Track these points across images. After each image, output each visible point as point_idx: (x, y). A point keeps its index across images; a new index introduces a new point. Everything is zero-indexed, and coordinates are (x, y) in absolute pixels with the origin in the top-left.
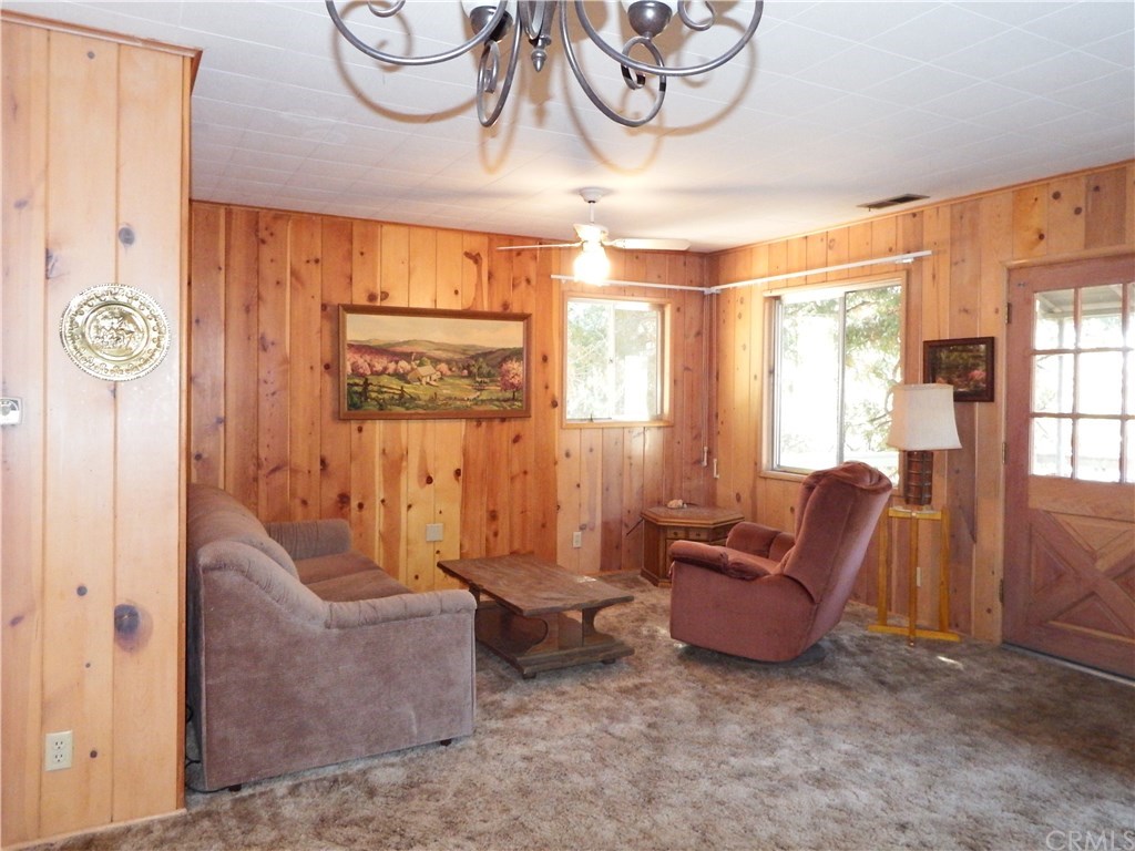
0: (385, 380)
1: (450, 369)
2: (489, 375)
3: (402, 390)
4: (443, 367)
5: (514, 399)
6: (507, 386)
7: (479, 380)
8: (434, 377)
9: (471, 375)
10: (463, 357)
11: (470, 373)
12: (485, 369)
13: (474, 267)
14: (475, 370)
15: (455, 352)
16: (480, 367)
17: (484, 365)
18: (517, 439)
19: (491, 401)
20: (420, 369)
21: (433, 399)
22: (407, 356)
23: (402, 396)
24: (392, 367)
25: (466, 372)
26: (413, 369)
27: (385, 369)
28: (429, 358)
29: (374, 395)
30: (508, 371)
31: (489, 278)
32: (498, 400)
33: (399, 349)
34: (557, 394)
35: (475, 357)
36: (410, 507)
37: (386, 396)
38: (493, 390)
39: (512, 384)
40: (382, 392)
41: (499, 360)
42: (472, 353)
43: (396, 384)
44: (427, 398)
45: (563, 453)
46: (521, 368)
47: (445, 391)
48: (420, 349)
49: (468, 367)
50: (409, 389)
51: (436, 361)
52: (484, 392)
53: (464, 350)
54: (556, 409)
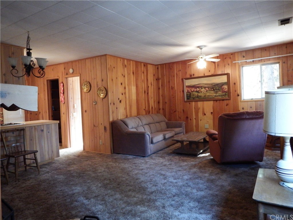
0: (194, 93)
1: (209, 89)
2: (218, 89)
3: (198, 95)
4: (207, 89)
5: (225, 95)
6: (223, 92)
7: (216, 91)
8: (205, 91)
9: (214, 90)
10: (211, 86)
11: (213, 89)
13: (214, 64)
14: (215, 89)
15: (209, 85)
16: (216, 88)
17: (217, 87)
18: (227, 105)
19: (219, 96)
20: (201, 90)
21: (205, 96)
22: (198, 87)
23: (198, 96)
24: (195, 90)
25: (212, 89)
26: (200, 90)
27: (194, 90)
28: (203, 87)
29: (192, 96)
30: (224, 88)
31: (218, 66)
32: (221, 95)
33: (196, 86)
34: (239, 93)
35: (215, 86)
36: (201, 120)
37: (194, 96)
38: (220, 93)
39: (225, 91)
40: (193, 96)
41: (221, 85)
42: (214, 85)
43: (196, 94)
44: (203, 96)
45: (242, 108)
46: (227, 87)
47: (208, 94)
48: (201, 85)
49: (213, 88)
50: (199, 94)
51: (205, 88)
52: (217, 94)
53: (212, 84)
54: (239, 97)
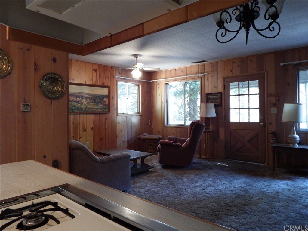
0: (73, 103)
1: (90, 100)
2: (100, 102)
3: (78, 106)
4: (88, 99)
5: (106, 108)
7: (97, 103)
8: (86, 102)
10: (93, 97)
11: (95, 101)
12: (99, 100)
13: (95, 73)
14: (96, 101)
15: (91, 96)
16: (97, 100)
17: (98, 99)
19: (100, 109)
20: (82, 100)
21: (86, 108)
22: (79, 97)
23: (78, 108)
24: (75, 99)
25: (94, 101)
26: (80, 100)
27: (73, 100)
28: (85, 97)
29: (70, 107)
30: (104, 101)
31: (99, 76)
32: (102, 108)
33: (77, 95)
34: (116, 107)
35: (96, 97)
36: (80, 138)
37: (74, 108)
38: (101, 106)
39: (105, 104)
40: (72, 106)
41: (102, 98)
43: (76, 104)
44: (84, 108)
45: (118, 122)
46: (107, 100)
47: (89, 106)
48: (82, 95)
49: (94, 100)
50: (79, 106)
51: (86, 98)
52: (99, 107)
53: (93, 95)
54: (116, 111)
